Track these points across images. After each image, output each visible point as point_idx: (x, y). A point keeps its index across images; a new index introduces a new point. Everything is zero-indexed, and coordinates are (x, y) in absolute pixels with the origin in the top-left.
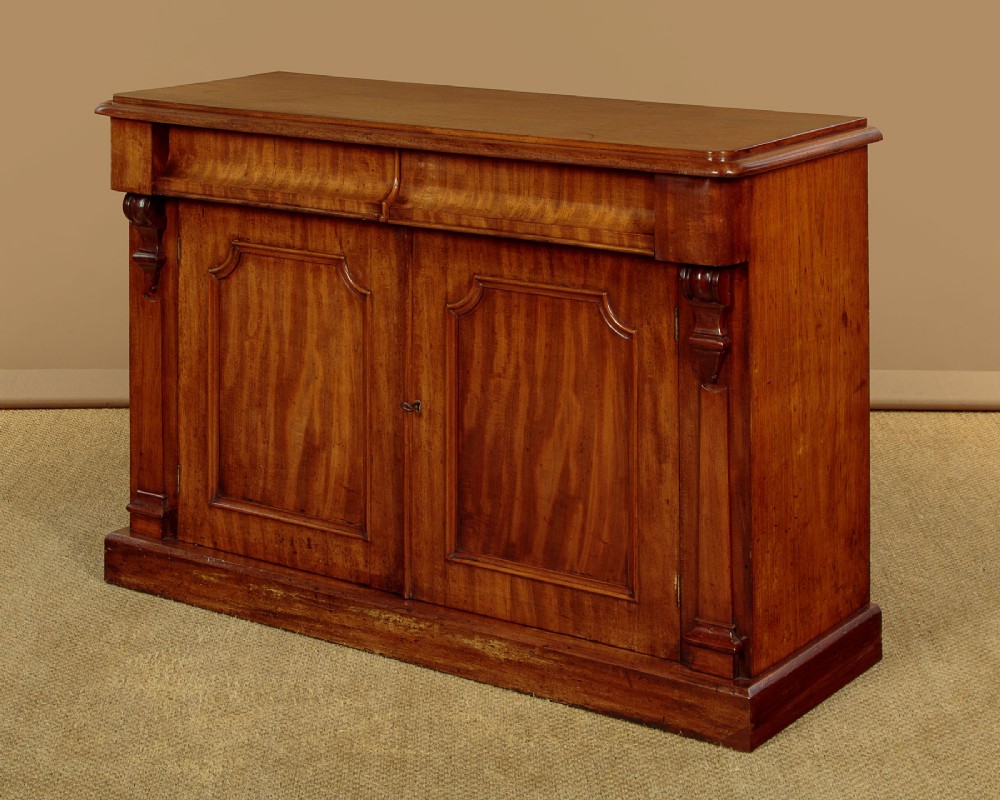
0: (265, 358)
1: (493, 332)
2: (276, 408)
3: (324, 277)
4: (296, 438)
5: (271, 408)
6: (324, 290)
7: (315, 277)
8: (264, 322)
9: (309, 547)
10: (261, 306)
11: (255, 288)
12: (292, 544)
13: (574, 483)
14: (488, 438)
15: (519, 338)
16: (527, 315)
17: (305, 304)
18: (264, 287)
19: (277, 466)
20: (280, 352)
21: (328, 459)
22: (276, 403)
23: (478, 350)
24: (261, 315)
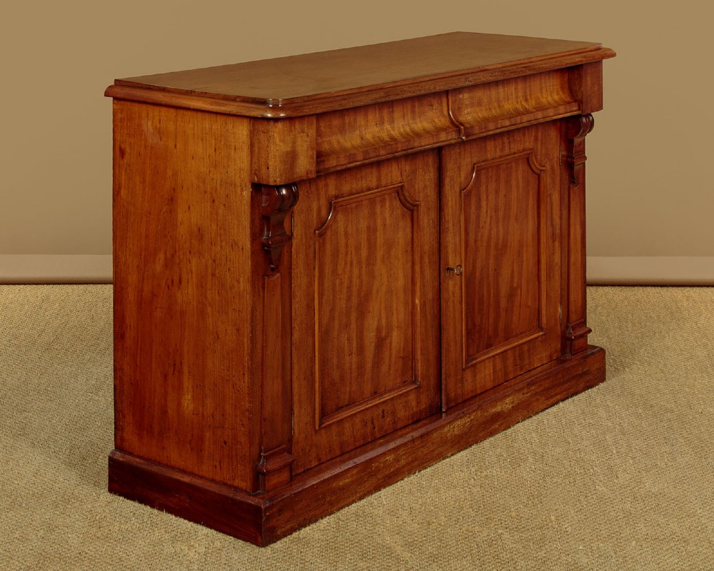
0: (349, 287)
1: (480, 200)
2: (357, 322)
3: (388, 203)
4: (370, 337)
5: (353, 326)
6: (387, 215)
7: (381, 207)
8: (349, 259)
9: (383, 417)
10: (347, 246)
11: (343, 233)
12: (372, 423)
13: (516, 280)
14: (478, 274)
15: (492, 197)
16: (496, 181)
17: (375, 230)
18: (350, 230)
19: (358, 368)
20: (360, 276)
21: (391, 343)
22: (357, 319)
23: (473, 217)
24: (347, 254)
